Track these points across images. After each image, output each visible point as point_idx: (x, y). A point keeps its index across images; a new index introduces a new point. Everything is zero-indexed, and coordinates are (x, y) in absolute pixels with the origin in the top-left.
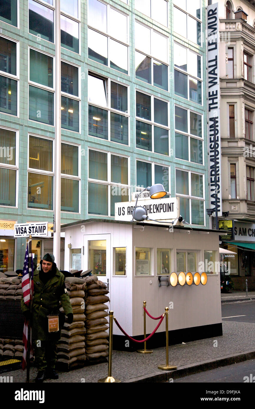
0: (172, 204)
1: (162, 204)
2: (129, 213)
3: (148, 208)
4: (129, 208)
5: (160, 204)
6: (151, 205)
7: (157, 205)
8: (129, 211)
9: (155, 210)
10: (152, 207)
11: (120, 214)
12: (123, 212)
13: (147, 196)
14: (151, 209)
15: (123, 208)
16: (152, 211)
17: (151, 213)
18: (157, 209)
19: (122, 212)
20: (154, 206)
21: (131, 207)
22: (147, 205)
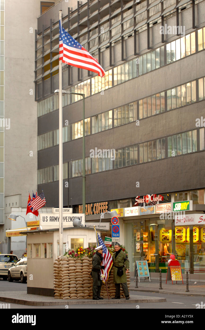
0: (81, 218)
1: (74, 217)
2: (51, 220)
3: (65, 219)
4: (51, 217)
5: (73, 217)
6: (66, 217)
7: (71, 217)
8: (51, 219)
9: (70, 220)
10: (67, 218)
11: (44, 221)
12: (47, 220)
13: (64, 211)
14: (67, 219)
15: (47, 217)
16: (67, 220)
17: (67, 221)
18: (71, 220)
19: (45, 219)
20: (69, 217)
21: (53, 217)
22: (64, 217)
